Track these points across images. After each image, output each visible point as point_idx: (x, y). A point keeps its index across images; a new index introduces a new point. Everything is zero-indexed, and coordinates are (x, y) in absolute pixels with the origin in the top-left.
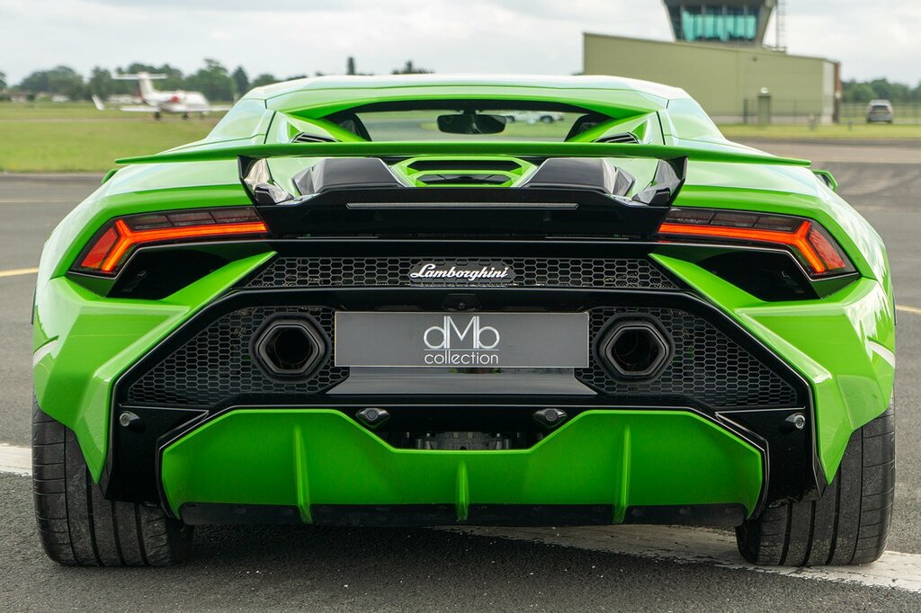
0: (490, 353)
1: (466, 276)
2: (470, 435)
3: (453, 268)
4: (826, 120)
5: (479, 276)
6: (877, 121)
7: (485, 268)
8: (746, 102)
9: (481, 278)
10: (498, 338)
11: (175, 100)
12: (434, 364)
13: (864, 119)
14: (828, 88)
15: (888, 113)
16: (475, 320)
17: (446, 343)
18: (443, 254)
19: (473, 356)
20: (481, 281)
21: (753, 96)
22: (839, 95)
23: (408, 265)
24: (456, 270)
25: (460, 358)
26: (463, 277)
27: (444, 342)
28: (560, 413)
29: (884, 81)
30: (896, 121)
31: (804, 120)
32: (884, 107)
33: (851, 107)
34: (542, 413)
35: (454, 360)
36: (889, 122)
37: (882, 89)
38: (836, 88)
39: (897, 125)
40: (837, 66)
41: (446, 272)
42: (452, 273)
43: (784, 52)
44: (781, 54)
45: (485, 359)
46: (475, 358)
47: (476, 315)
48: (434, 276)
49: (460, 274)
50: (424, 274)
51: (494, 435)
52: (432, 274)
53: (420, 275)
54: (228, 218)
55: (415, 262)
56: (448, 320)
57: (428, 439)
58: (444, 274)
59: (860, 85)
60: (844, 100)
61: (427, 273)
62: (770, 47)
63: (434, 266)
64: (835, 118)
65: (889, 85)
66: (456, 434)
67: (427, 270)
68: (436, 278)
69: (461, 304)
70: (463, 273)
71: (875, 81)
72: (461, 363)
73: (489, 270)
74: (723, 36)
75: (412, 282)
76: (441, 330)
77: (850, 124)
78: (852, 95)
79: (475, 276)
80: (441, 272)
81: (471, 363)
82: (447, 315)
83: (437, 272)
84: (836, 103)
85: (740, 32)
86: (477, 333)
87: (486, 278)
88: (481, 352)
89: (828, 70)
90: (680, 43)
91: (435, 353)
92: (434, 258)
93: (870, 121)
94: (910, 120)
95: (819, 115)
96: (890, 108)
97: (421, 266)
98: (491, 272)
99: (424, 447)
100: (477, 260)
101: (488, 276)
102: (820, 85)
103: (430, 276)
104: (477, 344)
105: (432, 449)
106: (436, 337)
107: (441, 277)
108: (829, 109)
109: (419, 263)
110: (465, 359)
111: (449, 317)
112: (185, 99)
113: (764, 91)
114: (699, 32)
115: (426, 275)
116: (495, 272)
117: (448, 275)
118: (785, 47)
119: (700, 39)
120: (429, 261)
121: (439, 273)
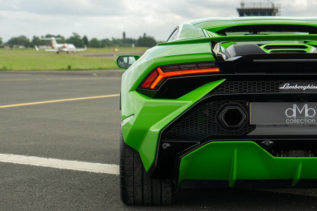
0: (312, 119)
1: (302, 88)
2: (300, 152)
3: (297, 85)
5: (307, 88)
7: (309, 85)
9: (308, 89)
10: (315, 112)
12: (290, 123)
16: (306, 106)
17: (294, 115)
18: (292, 80)
19: (305, 120)
20: (308, 90)
23: (278, 84)
24: (298, 86)
25: (300, 121)
26: (300, 89)
27: (294, 114)
35: (297, 121)
41: (294, 87)
42: (296, 87)
45: (310, 121)
46: (306, 121)
47: (306, 104)
48: (289, 88)
49: (299, 87)
50: (285, 87)
51: (308, 152)
52: (288, 88)
53: (283, 88)
54: (203, 66)
55: (281, 83)
56: (295, 106)
57: (282, 153)
58: (293, 87)
61: (286, 87)
63: (289, 84)
66: (294, 152)
67: (286, 86)
68: (290, 89)
69: (302, 99)
70: (300, 87)
72: (300, 123)
73: (311, 86)
75: (280, 91)
76: (293, 110)
79: (305, 88)
80: (292, 87)
81: (304, 123)
82: (295, 104)
83: (290, 87)
86: (307, 111)
87: (310, 89)
88: (308, 118)
91: (290, 119)
92: (289, 81)
97: (284, 84)
98: (312, 87)
99: (280, 156)
100: (306, 82)
101: (311, 88)
103: (287, 88)
104: (307, 115)
105: (284, 157)
106: (291, 113)
107: (292, 89)
109: (283, 83)
110: (302, 121)
111: (295, 105)
115: (286, 88)
116: (313, 87)
117: (295, 88)
120: (287, 82)
121: (291, 87)
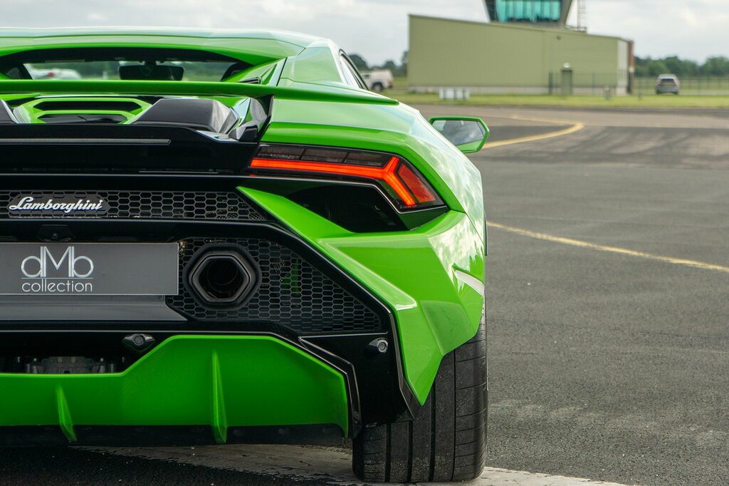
0: (84, 281)
1: (62, 208)
2: (73, 359)
3: (50, 200)
4: (621, 91)
5: (75, 208)
6: (664, 92)
7: (81, 201)
8: (551, 75)
9: (77, 210)
10: (92, 267)
11: (51, 75)
12: (31, 292)
13: (653, 91)
14: (622, 63)
15: (675, 85)
16: (71, 250)
17: (43, 272)
18: (41, 188)
19: (68, 284)
20: (77, 213)
21: (557, 70)
22: (632, 70)
23: (8, 198)
24: (53, 203)
25: (56, 287)
26: (59, 210)
27: (41, 271)
28: (147, 338)
29: (675, 58)
30: (681, 92)
31: (600, 91)
32: (672, 80)
33: (644, 81)
34: (130, 338)
35: (50, 288)
36: (676, 93)
37: (674, 65)
38: (629, 64)
39: (683, 96)
40: (630, 45)
41: (43, 204)
42: (49, 205)
43: (584, 32)
44: (582, 33)
45: (79, 287)
46: (70, 286)
47: (71, 245)
48: (32, 208)
49: (57, 206)
50: (22, 206)
51: (98, 360)
52: (29, 206)
53: (18, 207)
55: (14, 195)
56: (44, 250)
57: (35, 364)
58: (42, 206)
59: (655, 61)
60: (638, 74)
61: (25, 204)
62: (572, 27)
63: (32, 199)
64: (629, 90)
65: (680, 62)
66: (60, 359)
67: (25, 202)
68: (34, 210)
69: (55, 235)
70: (59, 205)
71: (668, 58)
72: (57, 292)
73: (84, 203)
74: (533, 18)
75: (10, 214)
76: (38, 259)
77: (640, 95)
78: (645, 70)
79: (71, 208)
80: (39, 204)
81: (66, 292)
82: (43, 246)
83: (35, 204)
84: (630, 76)
85: (546, 14)
86: (72, 263)
87: (81, 210)
88: (76, 280)
89: (623, 48)
90: (494, 24)
91: (32, 281)
92: (33, 191)
93: (659, 92)
94: (695, 92)
95: (615, 86)
96: (676, 81)
97: (20, 198)
98: (86, 205)
99: (31, 372)
100: (73, 193)
101: (84, 208)
102: (615, 61)
103: (28, 208)
104: (72, 272)
105: (38, 373)
106: (34, 267)
107: (38, 210)
108: (623, 82)
109: (19, 196)
110: (61, 287)
111: (45, 247)
112: (60, 74)
113: (567, 66)
114: (511, 14)
115: (24, 208)
116: (90, 205)
117: (46, 208)
118: (585, 28)
119: (511, 20)
120: (28, 194)
121: (37, 206)
